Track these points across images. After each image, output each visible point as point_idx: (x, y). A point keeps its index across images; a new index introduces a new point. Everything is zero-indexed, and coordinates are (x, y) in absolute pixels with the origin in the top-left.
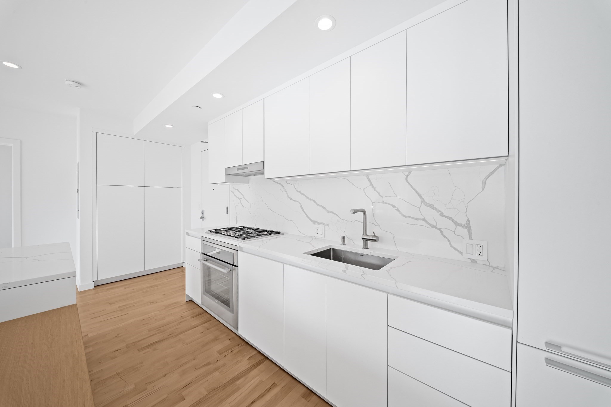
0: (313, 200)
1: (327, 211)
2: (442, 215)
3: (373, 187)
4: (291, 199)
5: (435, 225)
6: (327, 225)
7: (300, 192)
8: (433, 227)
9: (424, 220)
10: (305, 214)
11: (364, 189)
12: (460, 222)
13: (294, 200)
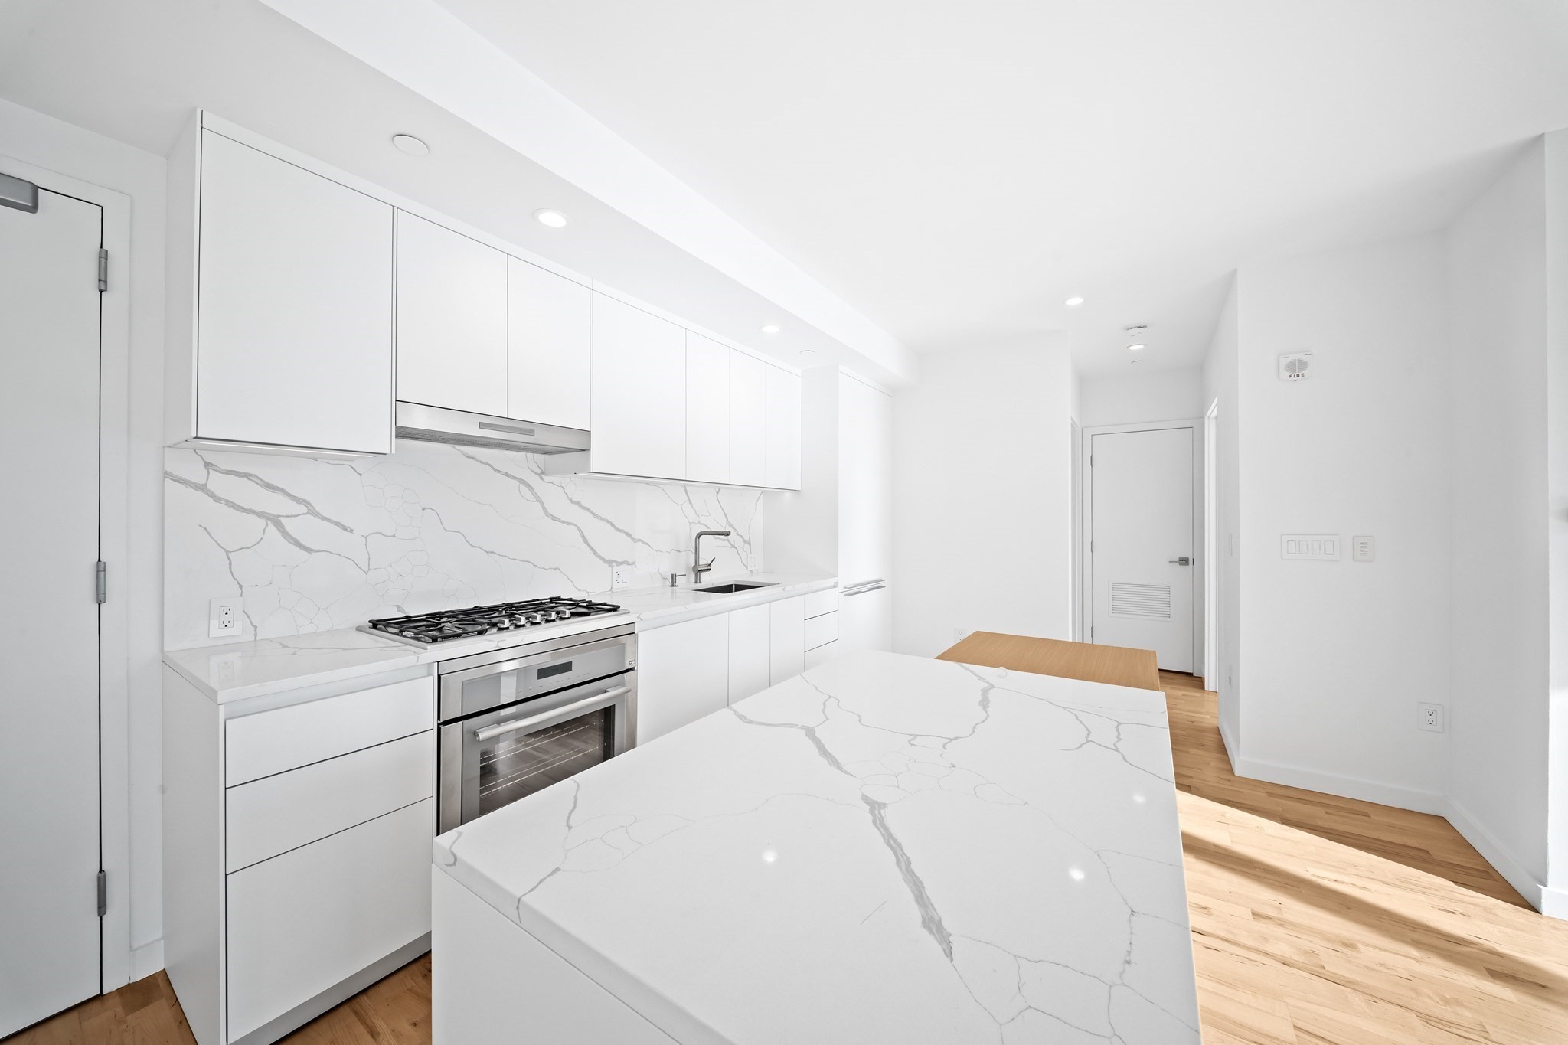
0: (608, 521)
1: (633, 539)
3: (690, 503)
4: (555, 518)
6: (634, 563)
7: (578, 503)
10: (592, 548)
11: (681, 505)
13: (563, 522)
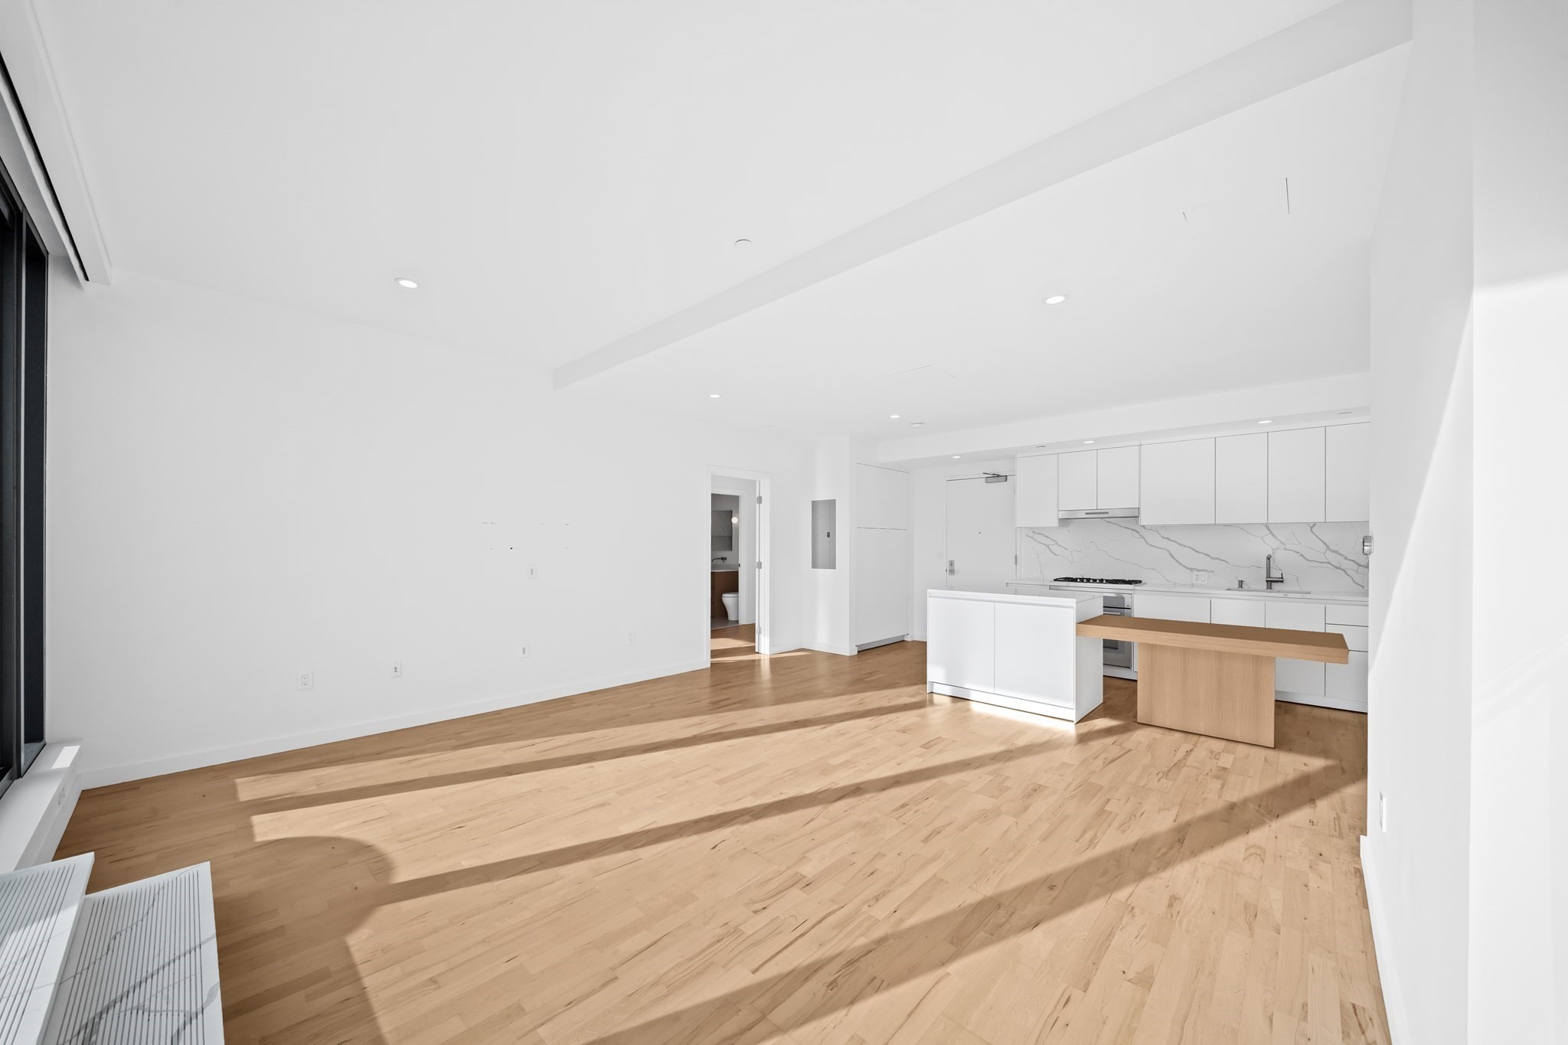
0: (1190, 548)
1: (1211, 558)
2: (1346, 558)
3: (1273, 535)
4: (1152, 546)
5: (1339, 566)
6: (1212, 571)
7: (1168, 539)
8: (1337, 568)
9: (1329, 563)
10: (1177, 561)
11: (1263, 537)
12: (1362, 564)
13: (1158, 547)
